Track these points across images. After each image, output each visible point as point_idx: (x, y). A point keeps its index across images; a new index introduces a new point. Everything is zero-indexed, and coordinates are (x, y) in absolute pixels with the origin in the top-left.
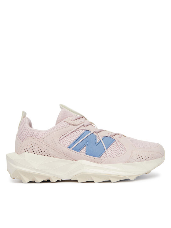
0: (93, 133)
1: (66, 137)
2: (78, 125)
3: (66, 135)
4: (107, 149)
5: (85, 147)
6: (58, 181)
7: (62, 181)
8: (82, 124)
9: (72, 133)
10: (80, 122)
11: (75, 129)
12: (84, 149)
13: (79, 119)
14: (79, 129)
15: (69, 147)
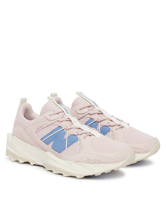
0: (63, 130)
1: (41, 130)
2: (54, 120)
3: (42, 128)
4: (68, 146)
5: (53, 142)
6: (35, 165)
7: (38, 165)
8: (58, 120)
9: (47, 127)
10: (57, 118)
11: (50, 124)
12: (52, 143)
13: (57, 114)
14: (53, 124)
15: (42, 140)
